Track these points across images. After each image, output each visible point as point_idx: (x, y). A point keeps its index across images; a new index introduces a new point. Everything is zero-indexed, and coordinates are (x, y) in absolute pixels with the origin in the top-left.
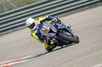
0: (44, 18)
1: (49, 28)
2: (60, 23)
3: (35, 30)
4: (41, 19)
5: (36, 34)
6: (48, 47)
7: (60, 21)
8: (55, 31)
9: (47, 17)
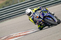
0: (37, 9)
1: (38, 15)
2: (48, 12)
3: (31, 16)
4: (35, 9)
5: (32, 19)
6: (40, 27)
7: (47, 10)
8: (42, 17)
9: (39, 8)
